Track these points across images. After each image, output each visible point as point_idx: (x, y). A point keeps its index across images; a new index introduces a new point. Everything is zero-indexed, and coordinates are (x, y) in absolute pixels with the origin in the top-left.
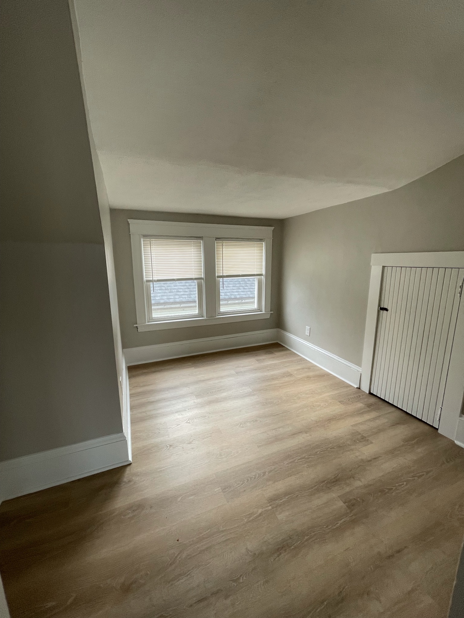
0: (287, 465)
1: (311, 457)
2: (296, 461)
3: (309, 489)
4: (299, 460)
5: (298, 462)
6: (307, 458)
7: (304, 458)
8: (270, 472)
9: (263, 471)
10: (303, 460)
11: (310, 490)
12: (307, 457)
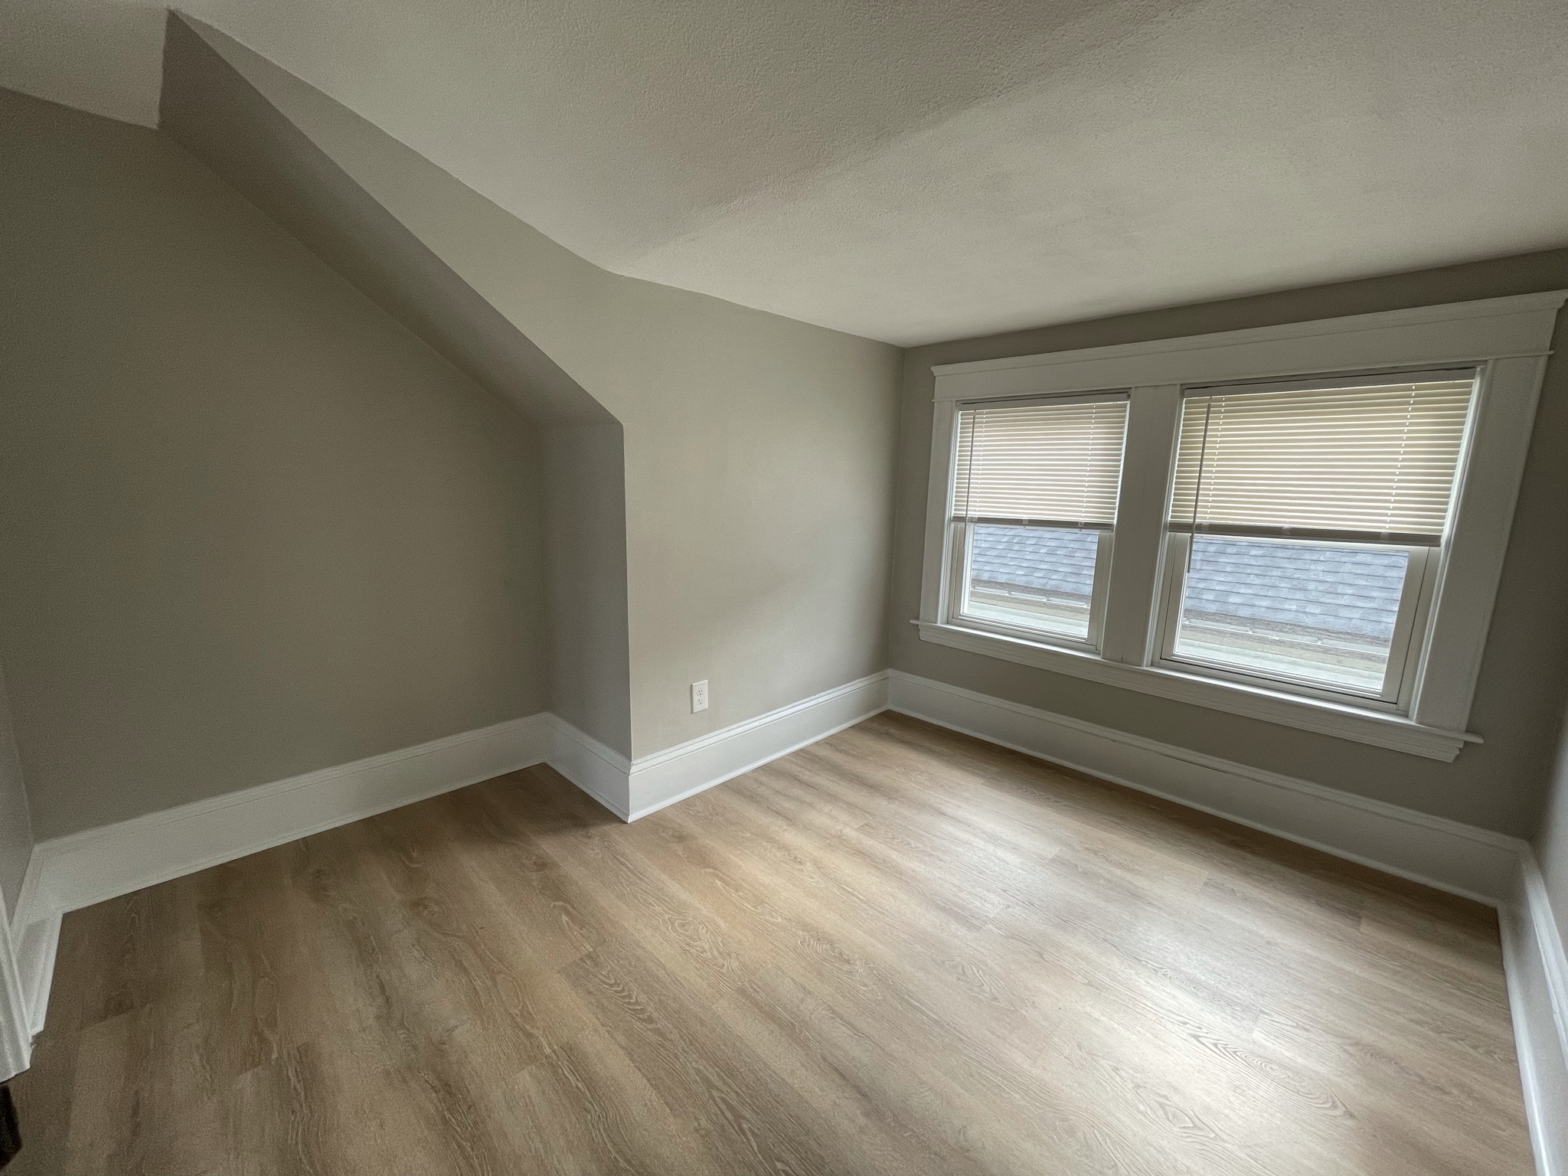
0: (692, 1071)
1: (751, 1138)
2: (715, 1093)
3: (612, 1142)
4: (724, 1100)
5: (715, 1101)
6: (740, 1126)
7: (738, 1116)
8: (659, 1032)
9: (655, 1015)
10: (730, 1117)
11: (609, 1145)
12: (745, 1126)
